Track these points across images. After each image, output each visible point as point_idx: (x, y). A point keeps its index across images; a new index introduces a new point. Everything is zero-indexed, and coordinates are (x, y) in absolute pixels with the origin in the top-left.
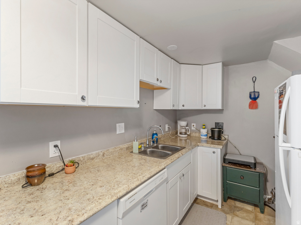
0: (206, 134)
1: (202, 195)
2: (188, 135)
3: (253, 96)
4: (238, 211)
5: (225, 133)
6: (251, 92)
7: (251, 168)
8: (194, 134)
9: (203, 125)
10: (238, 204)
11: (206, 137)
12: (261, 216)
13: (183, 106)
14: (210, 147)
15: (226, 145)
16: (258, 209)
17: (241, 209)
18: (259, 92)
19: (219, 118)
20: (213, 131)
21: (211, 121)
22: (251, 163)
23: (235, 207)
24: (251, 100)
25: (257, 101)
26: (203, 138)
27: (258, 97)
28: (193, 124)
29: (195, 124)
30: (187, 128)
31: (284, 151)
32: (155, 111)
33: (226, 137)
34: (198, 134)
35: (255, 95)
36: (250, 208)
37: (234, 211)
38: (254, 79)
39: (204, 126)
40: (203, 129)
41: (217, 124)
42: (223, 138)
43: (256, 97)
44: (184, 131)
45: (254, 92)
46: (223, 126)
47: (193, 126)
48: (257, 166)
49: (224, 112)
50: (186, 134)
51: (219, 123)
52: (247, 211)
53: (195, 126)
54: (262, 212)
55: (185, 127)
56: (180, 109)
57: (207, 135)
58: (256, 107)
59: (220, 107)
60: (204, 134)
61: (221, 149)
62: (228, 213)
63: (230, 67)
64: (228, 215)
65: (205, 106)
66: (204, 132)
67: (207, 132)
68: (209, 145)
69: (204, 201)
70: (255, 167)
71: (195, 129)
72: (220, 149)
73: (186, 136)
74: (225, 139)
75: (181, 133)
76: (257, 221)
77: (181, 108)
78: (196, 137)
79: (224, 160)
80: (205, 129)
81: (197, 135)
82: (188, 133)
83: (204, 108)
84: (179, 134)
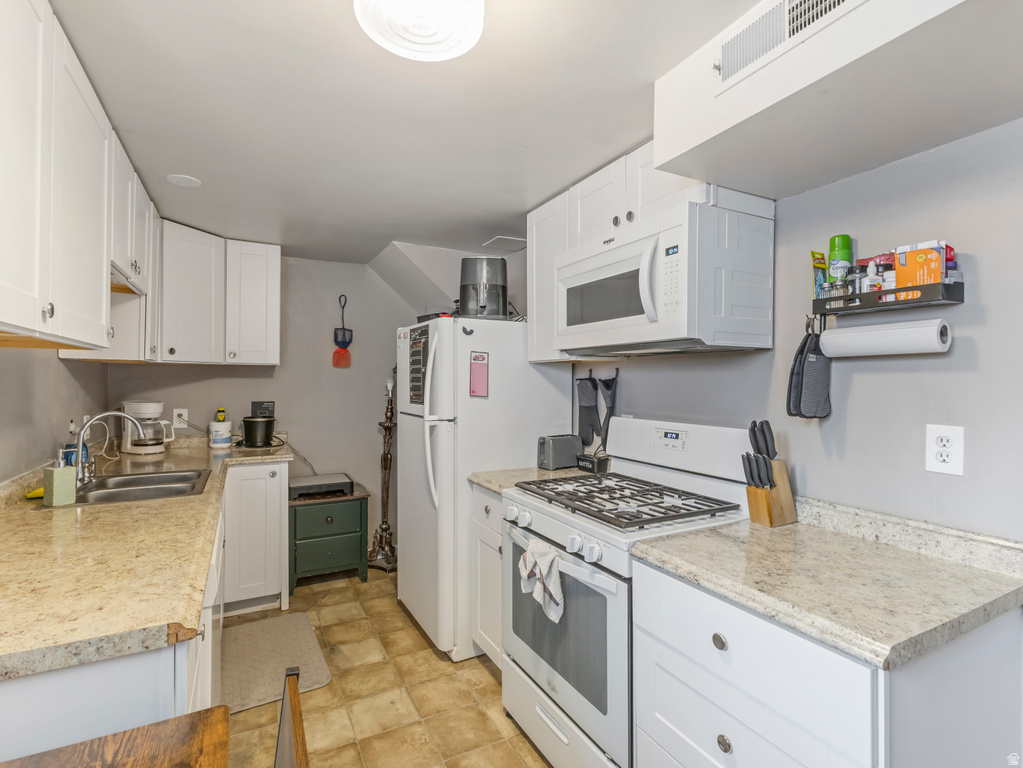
0: (229, 435)
1: (238, 600)
2: (168, 447)
3: (340, 339)
4: (323, 598)
5: (279, 428)
6: (336, 330)
7: (345, 495)
9: (219, 411)
10: (318, 587)
11: (229, 444)
12: (365, 586)
13: (172, 351)
14: (263, 463)
16: (356, 579)
17: (327, 593)
18: (351, 331)
19: (262, 391)
20: (249, 426)
21: (239, 398)
22: (346, 484)
23: (315, 594)
24: (336, 348)
25: (348, 349)
26: (221, 449)
27: (350, 341)
28: (176, 412)
29: (186, 410)
30: (163, 423)
33: (283, 437)
34: (197, 439)
35: (344, 335)
36: (341, 583)
37: (316, 602)
38: (343, 299)
39: (222, 414)
40: (219, 421)
41: (257, 406)
43: (347, 340)
44: (149, 434)
45: (343, 328)
46: (273, 411)
47: (180, 416)
48: (355, 488)
50: (162, 443)
51: (262, 403)
52: (340, 591)
53: (185, 416)
54: (364, 580)
55: (156, 419)
56: (159, 361)
57: (229, 440)
58: (348, 365)
60: (224, 437)
61: (289, 462)
62: (307, 610)
64: (308, 613)
66: (222, 429)
67: (230, 429)
68: (260, 457)
69: (239, 617)
70: (352, 492)
71: (185, 426)
72: (287, 465)
73: (160, 448)
74: (281, 442)
75: (137, 444)
76: (361, 597)
77: (162, 357)
80: (224, 421)
82: (166, 440)
83: (230, 361)
84: (129, 446)
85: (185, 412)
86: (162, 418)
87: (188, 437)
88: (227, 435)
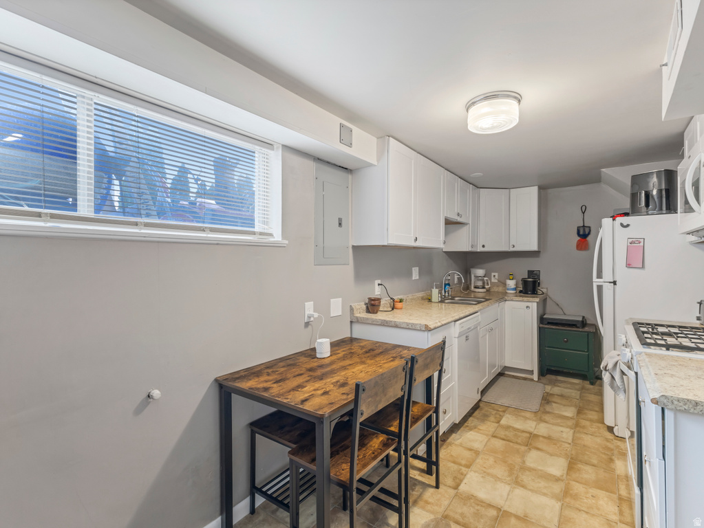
0: (515, 287)
2: (487, 290)
3: (581, 233)
5: (542, 285)
6: (580, 227)
7: (577, 327)
8: (495, 288)
11: (515, 291)
13: (483, 246)
14: (523, 301)
15: (545, 301)
18: (590, 227)
19: (533, 265)
20: (525, 282)
21: (522, 268)
22: (578, 321)
24: (579, 238)
25: (588, 239)
27: (589, 233)
28: (493, 274)
30: (485, 279)
31: (598, 286)
32: (444, 254)
33: (544, 290)
35: (584, 230)
38: (584, 207)
39: (511, 276)
40: (510, 279)
41: (531, 273)
42: (540, 292)
43: (587, 233)
44: (480, 283)
45: (584, 226)
46: (539, 276)
47: (494, 276)
49: (541, 254)
51: (534, 271)
53: (497, 277)
55: (482, 277)
56: (478, 251)
57: (515, 289)
58: (586, 248)
59: (535, 247)
63: (550, 191)
65: (514, 246)
66: (511, 283)
67: (515, 284)
68: (521, 299)
69: (513, 376)
71: (497, 281)
72: (537, 304)
73: (484, 290)
74: (543, 293)
75: (476, 287)
77: (480, 249)
78: (498, 292)
79: (542, 320)
80: (512, 279)
81: (500, 289)
82: (486, 287)
83: (512, 249)
84: (473, 288)
85: (496, 274)
86: (484, 277)
87: (498, 286)
88: (513, 287)
